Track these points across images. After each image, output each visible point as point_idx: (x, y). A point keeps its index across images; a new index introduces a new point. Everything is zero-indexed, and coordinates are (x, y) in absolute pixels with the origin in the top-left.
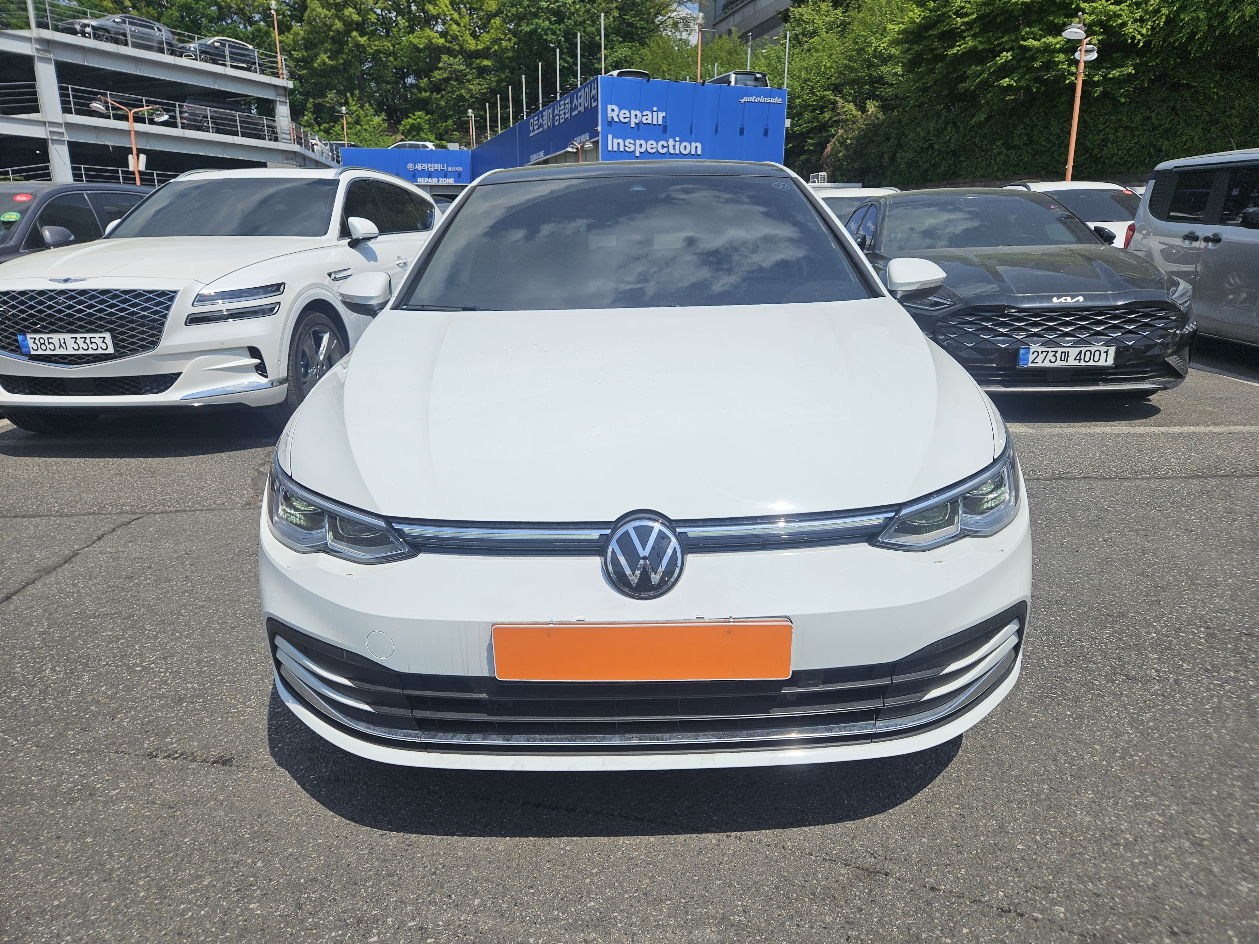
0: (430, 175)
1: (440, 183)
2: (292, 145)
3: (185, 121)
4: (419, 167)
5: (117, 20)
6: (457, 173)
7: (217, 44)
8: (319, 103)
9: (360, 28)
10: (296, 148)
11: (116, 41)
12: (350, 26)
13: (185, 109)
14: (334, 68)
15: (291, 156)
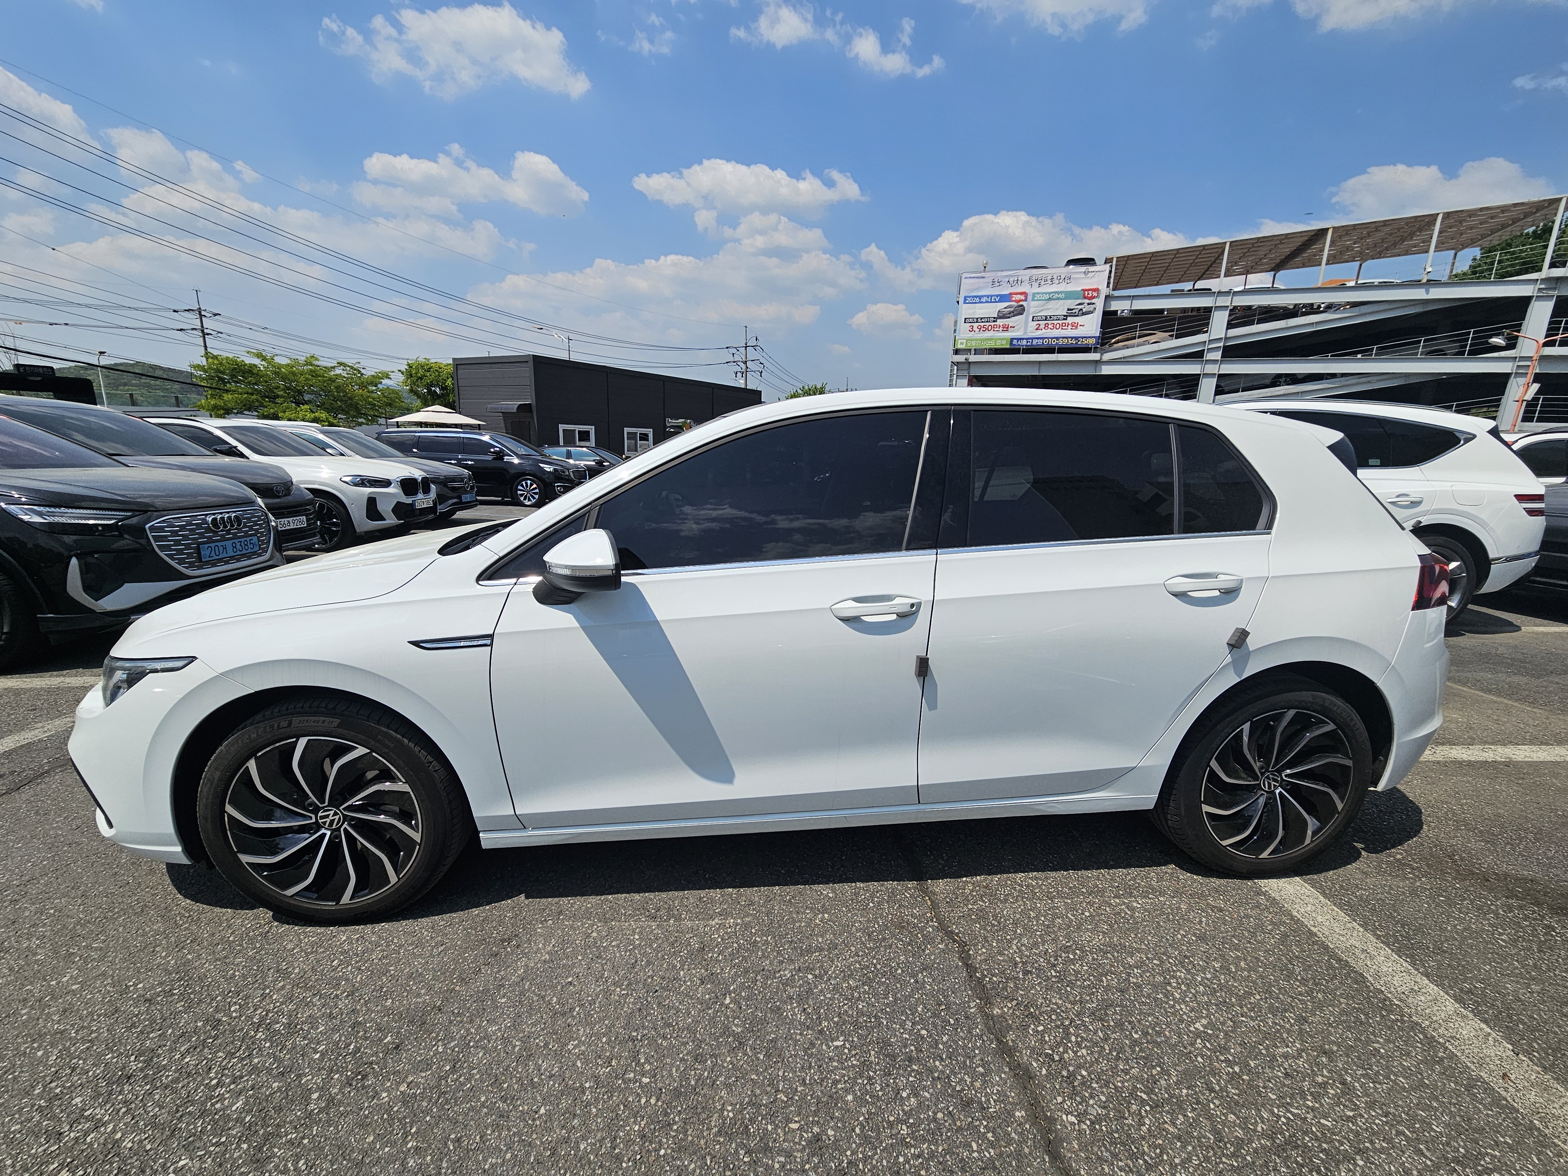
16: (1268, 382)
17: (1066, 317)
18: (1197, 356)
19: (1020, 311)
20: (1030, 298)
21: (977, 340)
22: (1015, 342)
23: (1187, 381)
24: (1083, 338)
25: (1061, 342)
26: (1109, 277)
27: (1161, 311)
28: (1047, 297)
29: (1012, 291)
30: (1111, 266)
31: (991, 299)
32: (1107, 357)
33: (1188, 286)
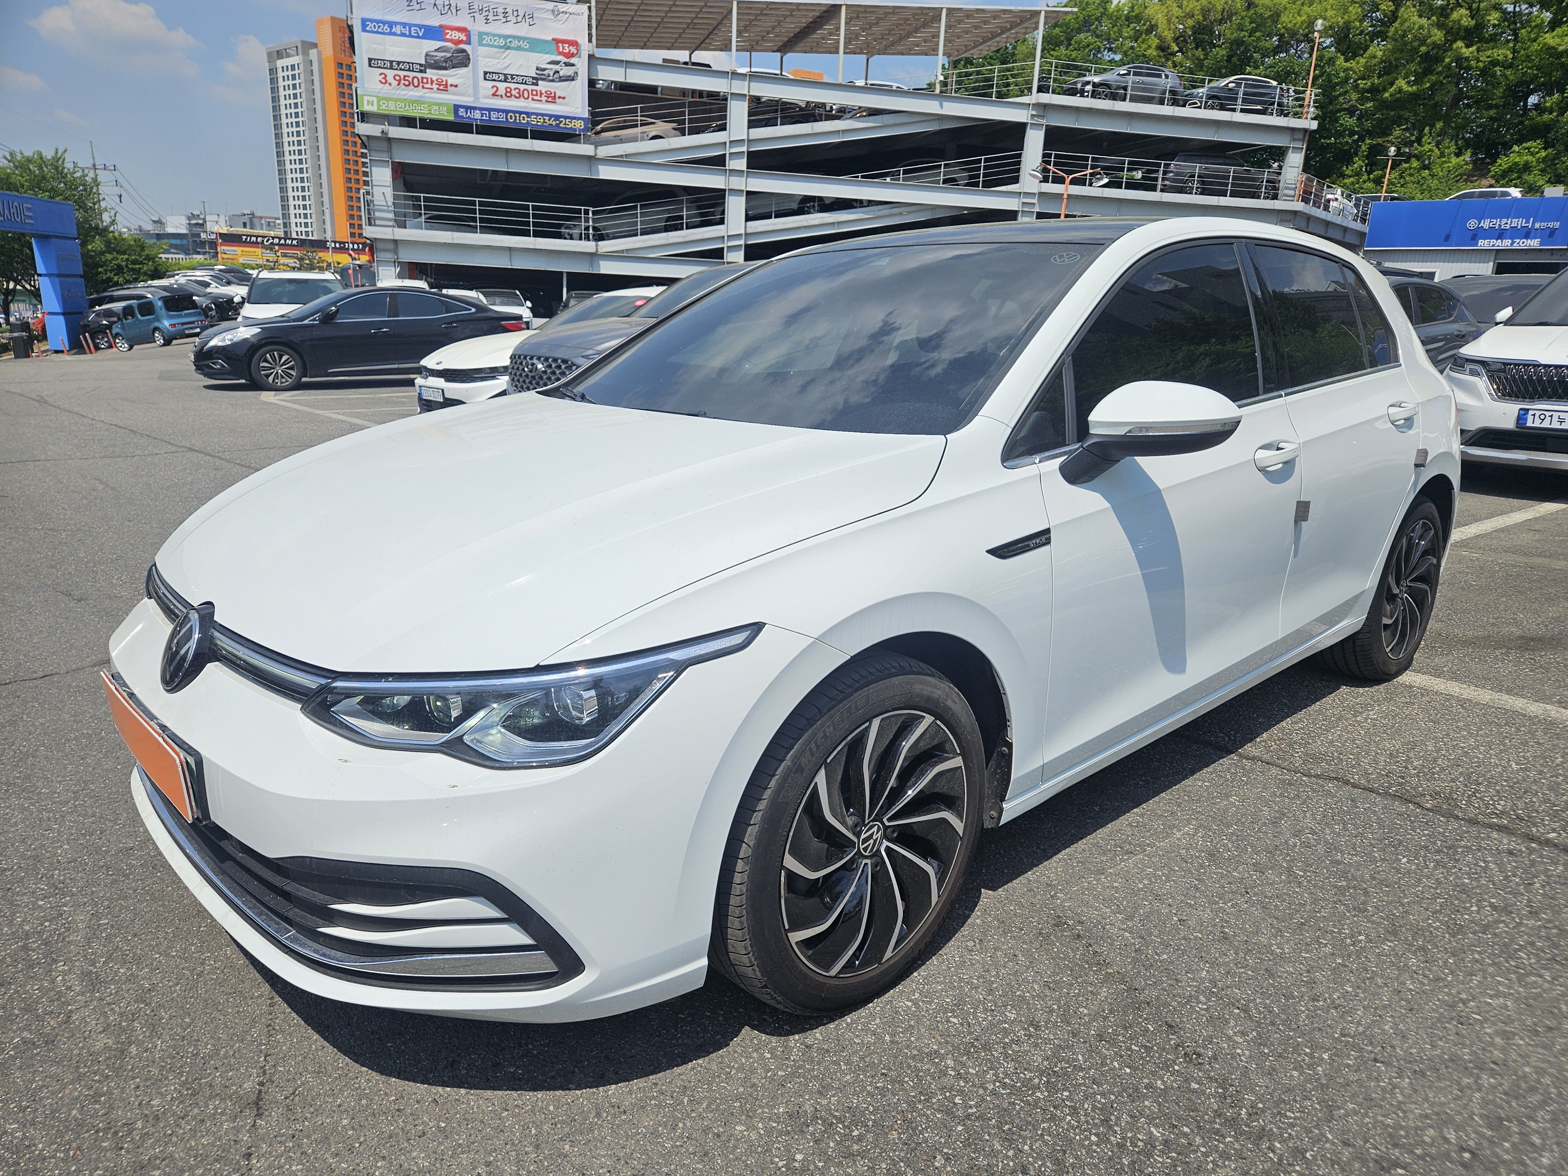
0: (1501, 234)
1: (1515, 246)
2: (1295, 203)
3: (1167, 183)
4: (1486, 224)
5: (1122, 72)
6: (1548, 231)
7: (1231, 85)
8: (1379, 144)
9: (1472, 35)
10: (1299, 206)
11: (1114, 97)
12: (1454, 33)
13: (1172, 167)
14: (1415, 97)
15: (1289, 217)
16: (795, 206)
17: (535, 81)
18: (719, 162)
19: (461, 60)
20: (474, 39)
21: (396, 100)
22: (462, 112)
23: (709, 198)
24: (566, 118)
25: (534, 121)
26: (590, 26)
27: (653, 89)
28: (502, 42)
29: (444, 23)
30: (590, 8)
31: (411, 31)
32: (604, 151)
33: (682, 55)
